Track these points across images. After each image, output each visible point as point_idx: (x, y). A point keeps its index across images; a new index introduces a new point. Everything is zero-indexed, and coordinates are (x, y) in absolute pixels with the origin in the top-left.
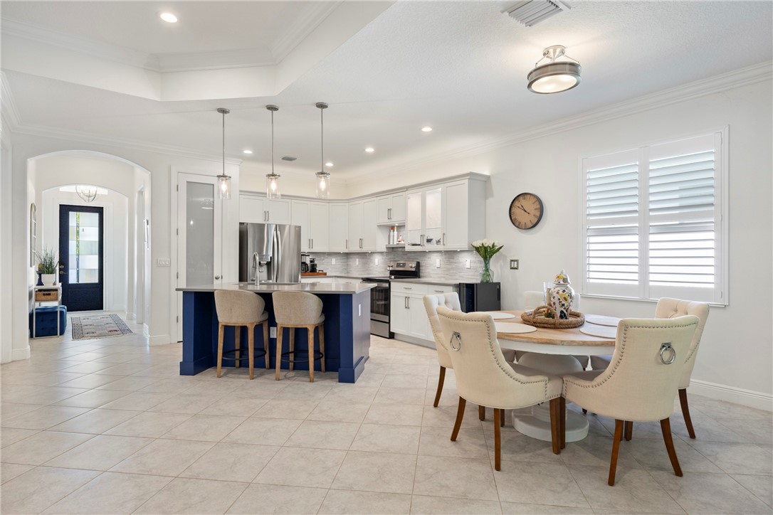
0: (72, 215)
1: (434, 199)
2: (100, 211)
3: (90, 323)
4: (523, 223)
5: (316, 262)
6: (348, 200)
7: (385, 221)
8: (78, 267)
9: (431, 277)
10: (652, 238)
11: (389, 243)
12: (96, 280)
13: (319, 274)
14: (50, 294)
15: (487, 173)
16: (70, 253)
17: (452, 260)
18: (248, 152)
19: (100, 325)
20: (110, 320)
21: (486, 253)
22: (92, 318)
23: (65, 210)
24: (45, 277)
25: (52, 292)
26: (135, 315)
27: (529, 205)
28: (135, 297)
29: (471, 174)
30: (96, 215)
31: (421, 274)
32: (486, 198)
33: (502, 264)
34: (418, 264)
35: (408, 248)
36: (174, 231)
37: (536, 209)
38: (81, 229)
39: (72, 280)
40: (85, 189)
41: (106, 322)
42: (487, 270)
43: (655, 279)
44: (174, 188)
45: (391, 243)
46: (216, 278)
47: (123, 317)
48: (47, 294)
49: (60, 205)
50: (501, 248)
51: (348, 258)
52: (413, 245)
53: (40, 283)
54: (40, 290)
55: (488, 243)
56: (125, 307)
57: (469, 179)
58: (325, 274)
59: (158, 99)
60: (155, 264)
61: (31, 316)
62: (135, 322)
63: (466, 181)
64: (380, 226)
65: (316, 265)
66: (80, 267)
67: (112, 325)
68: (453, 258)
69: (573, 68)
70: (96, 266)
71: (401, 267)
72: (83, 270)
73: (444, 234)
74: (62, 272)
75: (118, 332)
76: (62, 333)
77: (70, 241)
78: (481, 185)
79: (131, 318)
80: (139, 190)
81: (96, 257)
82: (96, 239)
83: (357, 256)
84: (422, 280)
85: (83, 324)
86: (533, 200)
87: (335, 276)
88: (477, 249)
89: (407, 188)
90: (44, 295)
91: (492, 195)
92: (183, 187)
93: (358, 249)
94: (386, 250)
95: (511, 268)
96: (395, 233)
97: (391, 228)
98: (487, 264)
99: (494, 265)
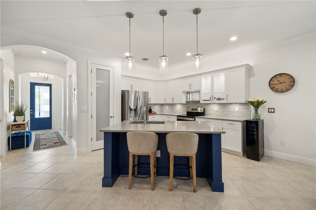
0: (37, 87)
1: (221, 78)
2: (50, 85)
3: (45, 138)
4: (280, 89)
5: (151, 108)
6: (165, 81)
7: (188, 90)
8: (40, 110)
9: (211, 115)
11: (187, 99)
12: (48, 116)
13: (153, 113)
14: (20, 127)
16: (36, 104)
17: (225, 108)
18: (127, 55)
19: (50, 139)
20: (54, 135)
21: (257, 105)
22: (46, 134)
23: (33, 85)
24: (18, 118)
25: (21, 126)
26: (67, 133)
27: (284, 79)
28: (67, 125)
30: (48, 88)
31: (205, 114)
32: (250, 77)
33: (262, 110)
34: (204, 109)
35: (202, 102)
36: (90, 94)
37: (290, 82)
38: (41, 93)
39: (37, 116)
40: (42, 75)
41: (53, 137)
42: (256, 113)
44: (90, 71)
45: (188, 99)
46: (111, 117)
47: (61, 133)
48: (19, 127)
49: (30, 83)
50: (265, 102)
51: (162, 106)
52: (204, 100)
53: (15, 121)
54: (15, 125)
55: (260, 100)
56: (62, 127)
57: (245, 67)
58: (156, 113)
60: (80, 111)
61: (9, 138)
62: (67, 136)
64: (183, 92)
65: (152, 109)
66: (41, 110)
67: (56, 139)
68: (227, 107)
70: (48, 110)
71: (194, 110)
72: (42, 112)
73: (227, 95)
74: (31, 113)
75: (59, 144)
76: (28, 146)
77: (36, 99)
78: (249, 70)
79: (65, 134)
80: (69, 75)
81: (49, 106)
82: (49, 98)
83: (167, 105)
84: (206, 117)
85: (41, 138)
86: (287, 77)
87: (161, 114)
88: (252, 103)
89: (201, 74)
90: (17, 127)
91: (254, 76)
92: (94, 71)
93: (171, 102)
94: (185, 103)
95: (269, 112)
96: (191, 95)
97: (188, 93)
98: (256, 111)
99: (260, 110)
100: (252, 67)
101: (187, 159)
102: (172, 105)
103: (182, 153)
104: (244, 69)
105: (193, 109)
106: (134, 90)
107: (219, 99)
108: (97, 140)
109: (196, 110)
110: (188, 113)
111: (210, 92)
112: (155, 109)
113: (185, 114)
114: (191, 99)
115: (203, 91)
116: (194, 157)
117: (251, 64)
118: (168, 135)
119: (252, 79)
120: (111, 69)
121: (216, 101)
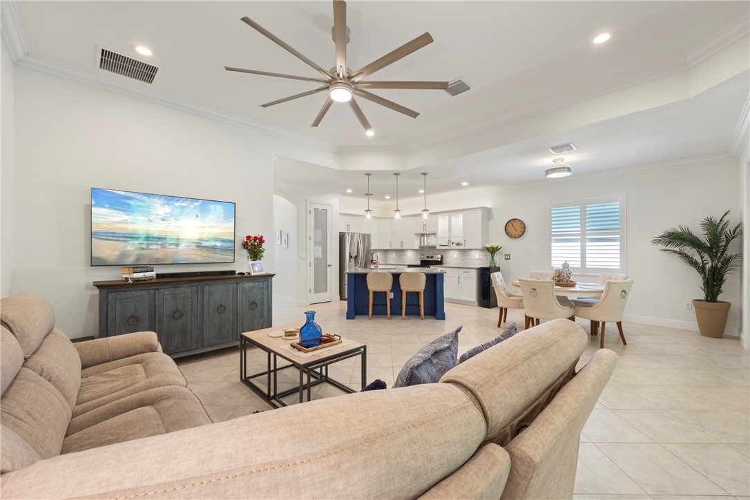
1: (458, 220)
4: (513, 235)
7: (422, 232)
9: (450, 264)
10: (587, 244)
11: (421, 244)
15: (490, 207)
17: (465, 254)
18: (349, 191)
21: (493, 251)
27: (517, 225)
29: (484, 207)
31: (444, 262)
32: (489, 220)
33: (500, 257)
34: (442, 256)
35: (438, 247)
36: (308, 238)
37: (522, 228)
42: (493, 260)
43: (589, 264)
44: (308, 212)
46: (328, 266)
50: (500, 248)
52: (441, 246)
55: (495, 246)
57: (482, 210)
59: (339, 169)
63: (480, 211)
64: (416, 234)
68: (467, 253)
69: (569, 169)
71: (430, 258)
73: (465, 240)
78: (488, 213)
84: (445, 265)
86: (520, 223)
88: (488, 249)
89: (438, 213)
91: (493, 219)
92: (313, 212)
93: (399, 247)
94: (418, 248)
95: (506, 259)
96: (425, 238)
97: (423, 235)
98: (492, 257)
99: (496, 257)
100: (490, 209)
101: (418, 293)
102: (400, 252)
103: (412, 289)
104: (480, 212)
105: (428, 257)
106: (351, 231)
107: (458, 244)
108: (315, 293)
109: (432, 257)
110: (422, 261)
111: (447, 235)
112: (378, 257)
113: (419, 263)
114: (425, 244)
115: (439, 235)
116: (422, 292)
117: (489, 205)
118: (401, 276)
119: (491, 222)
120: (328, 208)
121: (454, 246)
